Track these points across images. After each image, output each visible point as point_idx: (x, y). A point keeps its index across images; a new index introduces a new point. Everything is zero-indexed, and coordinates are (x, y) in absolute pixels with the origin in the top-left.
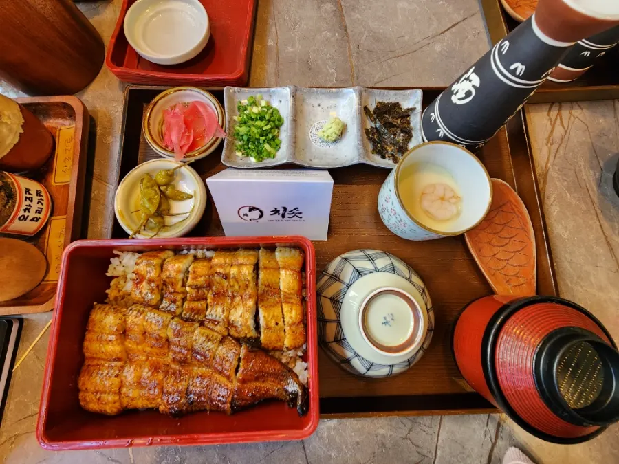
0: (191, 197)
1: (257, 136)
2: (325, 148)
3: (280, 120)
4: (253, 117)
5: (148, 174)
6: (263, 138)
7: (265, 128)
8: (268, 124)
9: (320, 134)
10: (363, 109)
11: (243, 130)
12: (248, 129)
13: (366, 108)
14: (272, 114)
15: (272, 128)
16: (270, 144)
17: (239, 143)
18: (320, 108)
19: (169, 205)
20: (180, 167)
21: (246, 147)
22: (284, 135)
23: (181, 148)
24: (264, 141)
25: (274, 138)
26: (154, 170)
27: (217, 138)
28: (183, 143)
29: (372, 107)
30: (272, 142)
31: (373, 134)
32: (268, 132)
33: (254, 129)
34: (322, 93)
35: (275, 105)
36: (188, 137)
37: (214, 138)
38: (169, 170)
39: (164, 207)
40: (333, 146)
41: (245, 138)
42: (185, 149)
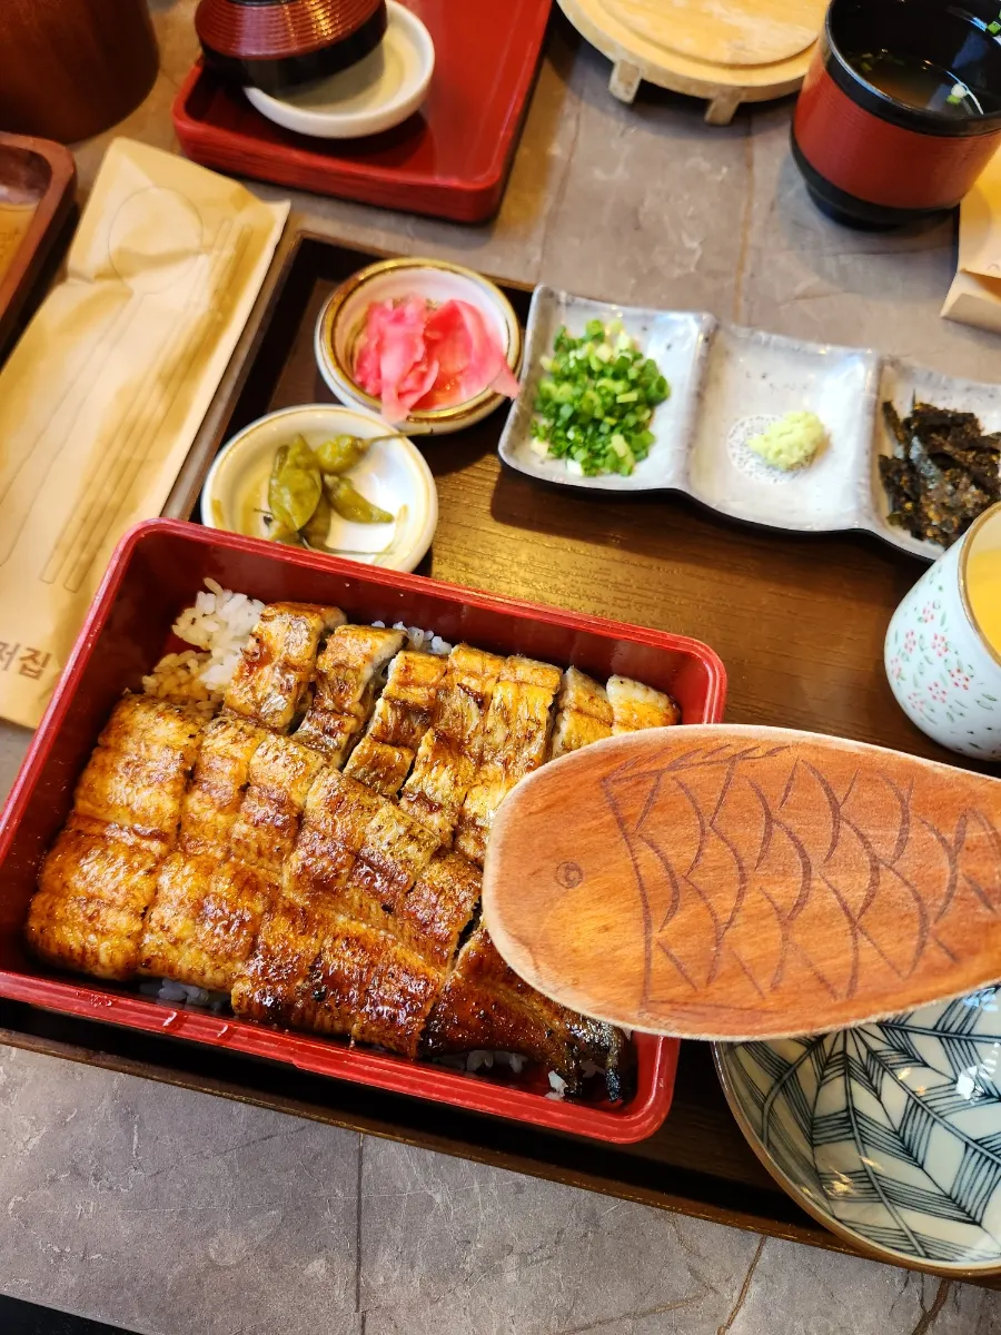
0: (388, 519)
1: (598, 414)
2: (764, 479)
3: (662, 386)
4: (595, 366)
5: (301, 437)
6: (610, 421)
7: (621, 399)
8: (630, 390)
9: (756, 442)
10: (880, 406)
11: (563, 392)
12: (578, 391)
13: (888, 408)
14: (642, 370)
15: (637, 403)
16: (628, 439)
17: (544, 422)
18: (764, 384)
19: (328, 524)
20: (388, 438)
21: (560, 433)
22: (666, 424)
23: (401, 395)
24: (612, 429)
25: (640, 427)
26: (320, 431)
27: (495, 395)
28: (410, 384)
29: (904, 411)
30: (633, 435)
31: (899, 472)
32: (624, 410)
33: (590, 394)
34: (777, 348)
35: (653, 351)
36: (422, 377)
37: (488, 393)
38: (360, 439)
39: (319, 524)
40: (785, 481)
41: (566, 412)
42: (412, 400)
